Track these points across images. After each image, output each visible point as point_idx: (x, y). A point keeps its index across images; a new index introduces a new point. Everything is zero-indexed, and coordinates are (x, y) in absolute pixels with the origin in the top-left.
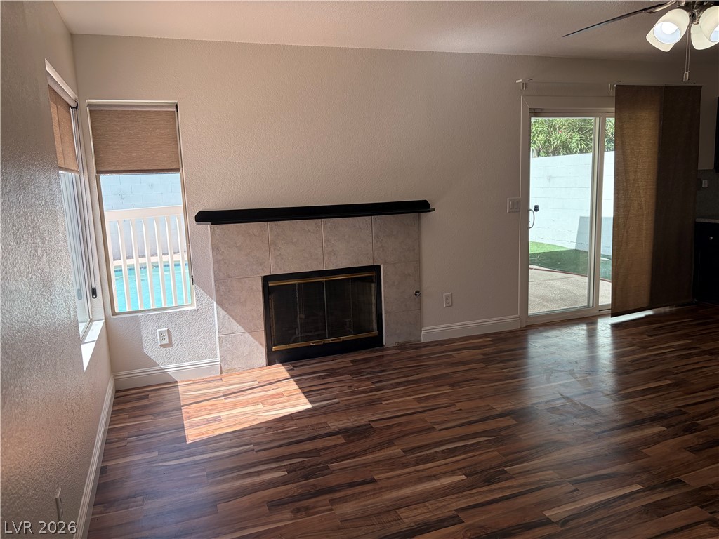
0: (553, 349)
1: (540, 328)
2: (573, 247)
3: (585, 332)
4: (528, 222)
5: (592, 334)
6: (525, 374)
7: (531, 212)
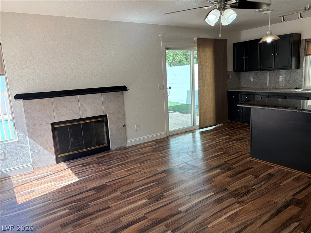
0: (179, 144)
1: (174, 136)
2: (185, 103)
3: (191, 136)
4: (167, 94)
5: (194, 137)
6: (169, 155)
7: (168, 90)
